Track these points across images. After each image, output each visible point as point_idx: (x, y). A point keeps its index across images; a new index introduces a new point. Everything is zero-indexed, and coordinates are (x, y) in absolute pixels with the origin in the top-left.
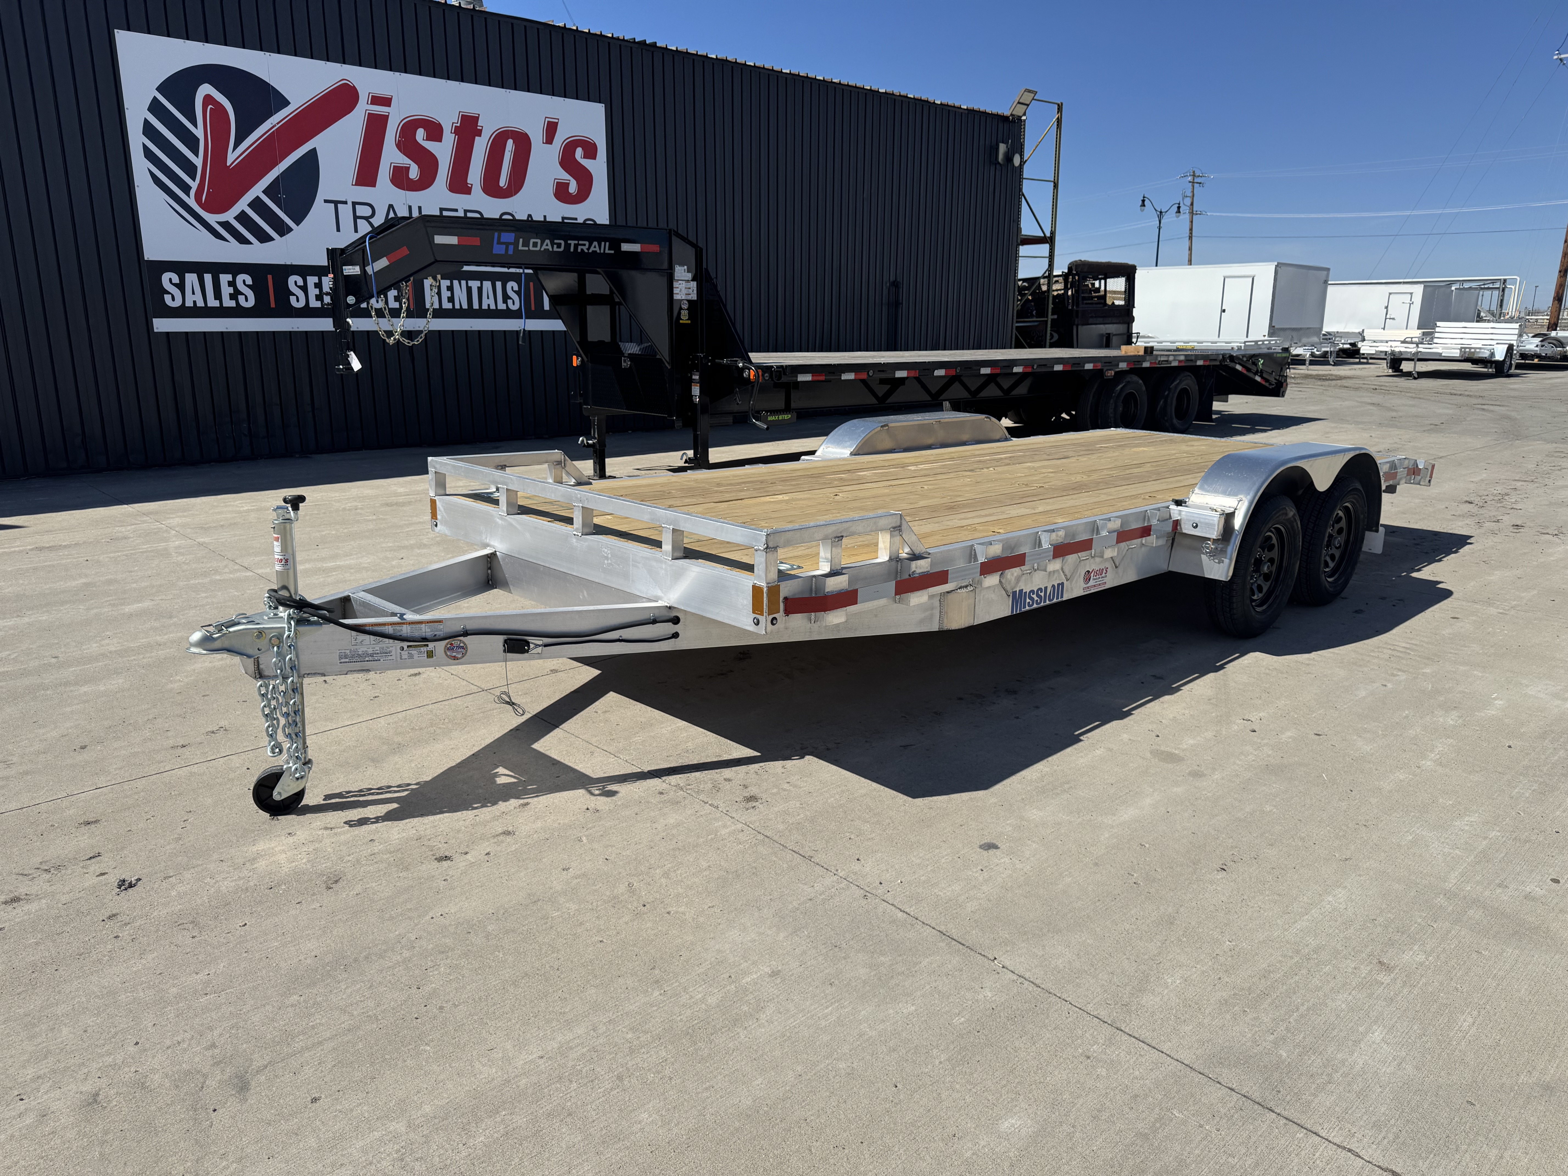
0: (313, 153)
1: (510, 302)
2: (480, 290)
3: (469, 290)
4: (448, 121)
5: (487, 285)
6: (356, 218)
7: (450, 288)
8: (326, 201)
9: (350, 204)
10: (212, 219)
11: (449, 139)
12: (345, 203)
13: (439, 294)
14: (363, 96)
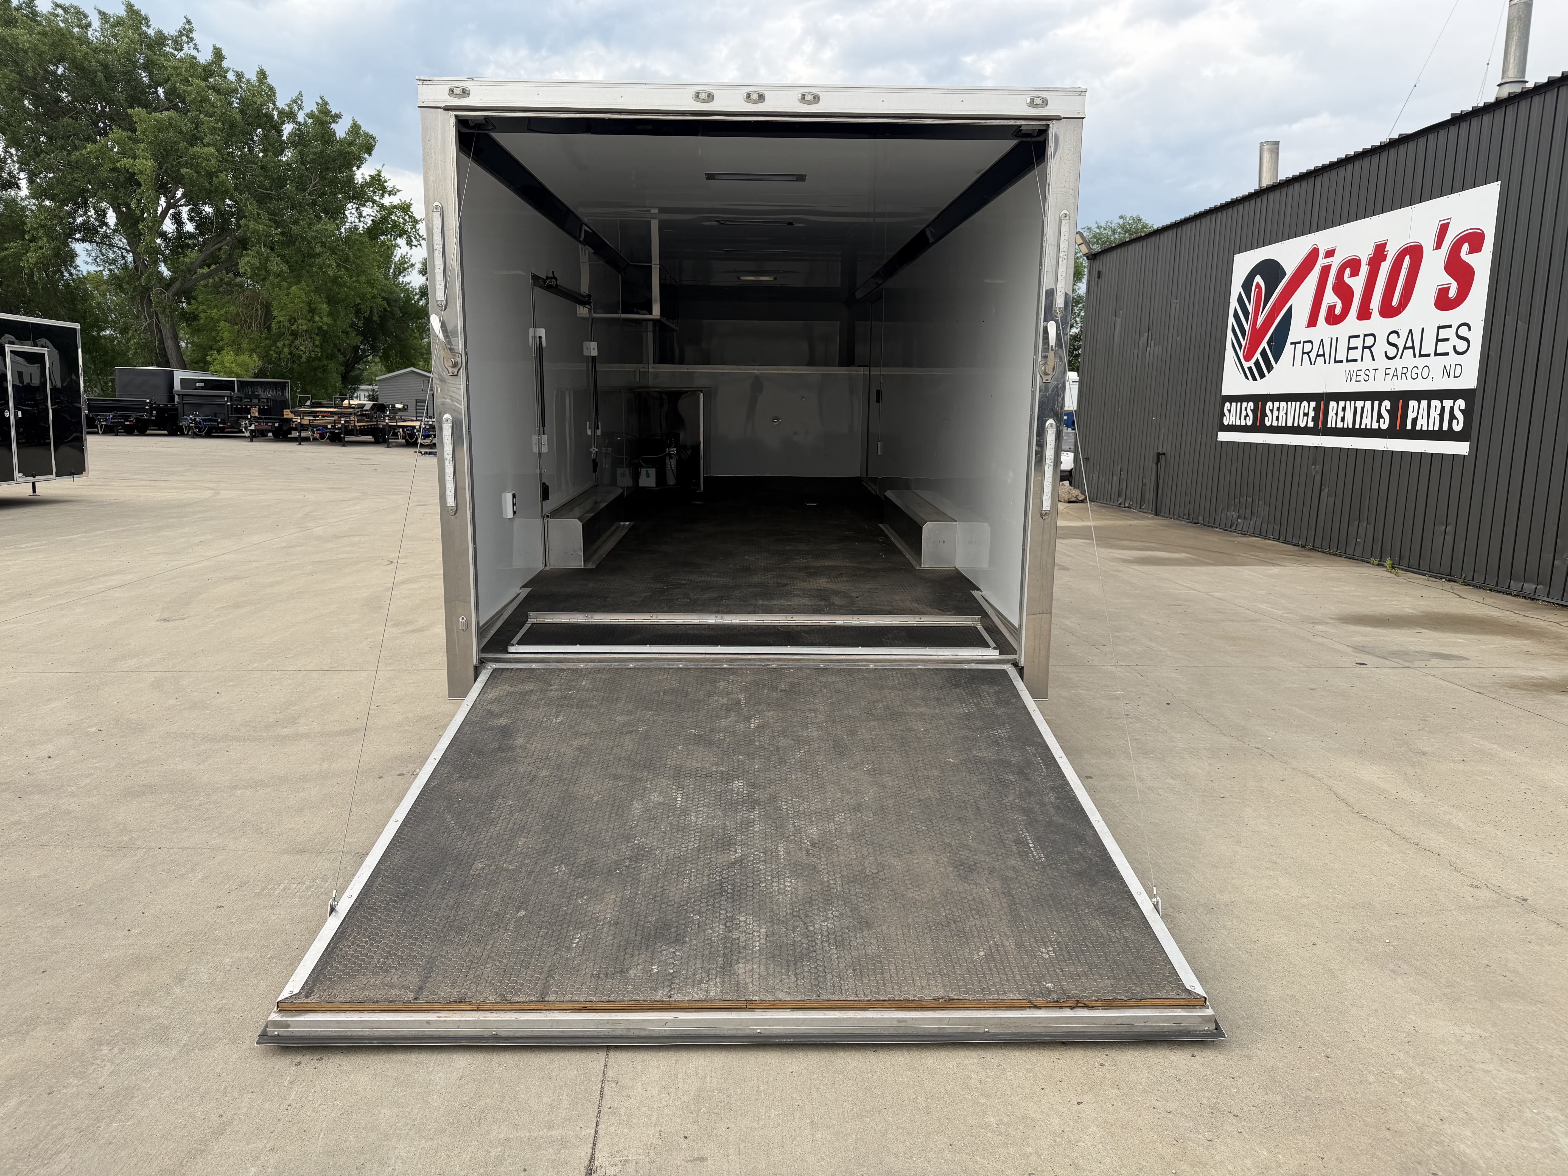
0: (1291, 307)
1: (1382, 420)
2: (1363, 409)
3: (1355, 408)
4: (1365, 255)
5: (1368, 404)
6: (1304, 353)
7: (1344, 409)
8: (1292, 343)
9: (1302, 343)
10: (1246, 365)
11: (1364, 270)
12: (1299, 343)
13: (1336, 414)
14: (1322, 254)
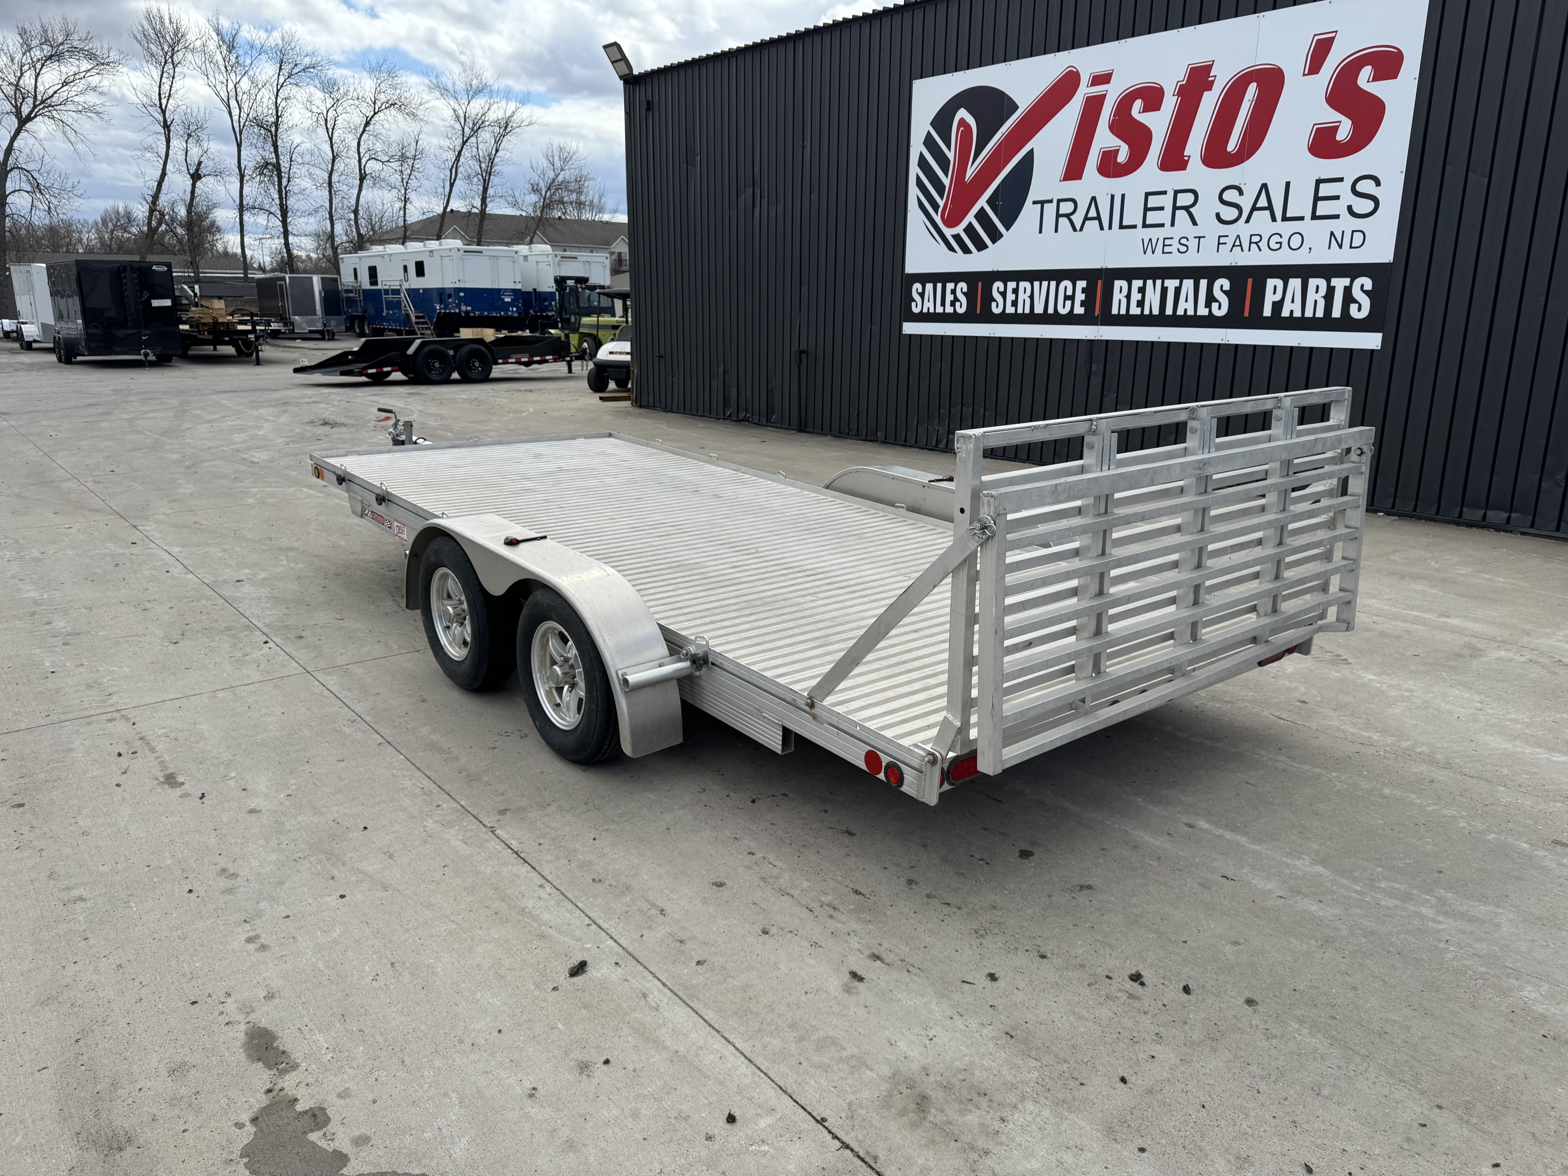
0: (1030, 153)
1: (1215, 305)
2: (1178, 291)
3: (1164, 290)
5: (1188, 284)
6: (1058, 216)
7: (1142, 290)
8: (1035, 203)
9: (1055, 202)
10: (948, 232)
11: (1170, 103)
12: (1051, 201)
13: (1128, 297)
14: (1085, 79)
